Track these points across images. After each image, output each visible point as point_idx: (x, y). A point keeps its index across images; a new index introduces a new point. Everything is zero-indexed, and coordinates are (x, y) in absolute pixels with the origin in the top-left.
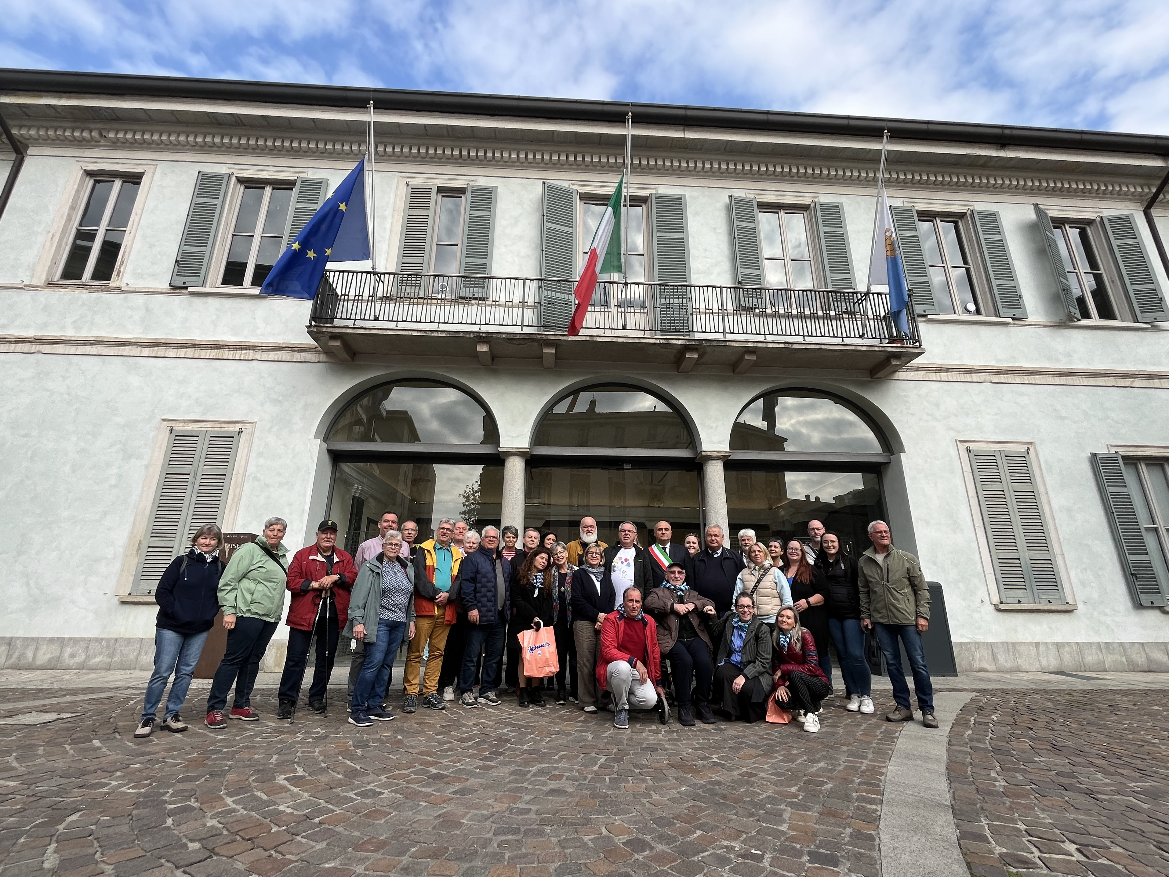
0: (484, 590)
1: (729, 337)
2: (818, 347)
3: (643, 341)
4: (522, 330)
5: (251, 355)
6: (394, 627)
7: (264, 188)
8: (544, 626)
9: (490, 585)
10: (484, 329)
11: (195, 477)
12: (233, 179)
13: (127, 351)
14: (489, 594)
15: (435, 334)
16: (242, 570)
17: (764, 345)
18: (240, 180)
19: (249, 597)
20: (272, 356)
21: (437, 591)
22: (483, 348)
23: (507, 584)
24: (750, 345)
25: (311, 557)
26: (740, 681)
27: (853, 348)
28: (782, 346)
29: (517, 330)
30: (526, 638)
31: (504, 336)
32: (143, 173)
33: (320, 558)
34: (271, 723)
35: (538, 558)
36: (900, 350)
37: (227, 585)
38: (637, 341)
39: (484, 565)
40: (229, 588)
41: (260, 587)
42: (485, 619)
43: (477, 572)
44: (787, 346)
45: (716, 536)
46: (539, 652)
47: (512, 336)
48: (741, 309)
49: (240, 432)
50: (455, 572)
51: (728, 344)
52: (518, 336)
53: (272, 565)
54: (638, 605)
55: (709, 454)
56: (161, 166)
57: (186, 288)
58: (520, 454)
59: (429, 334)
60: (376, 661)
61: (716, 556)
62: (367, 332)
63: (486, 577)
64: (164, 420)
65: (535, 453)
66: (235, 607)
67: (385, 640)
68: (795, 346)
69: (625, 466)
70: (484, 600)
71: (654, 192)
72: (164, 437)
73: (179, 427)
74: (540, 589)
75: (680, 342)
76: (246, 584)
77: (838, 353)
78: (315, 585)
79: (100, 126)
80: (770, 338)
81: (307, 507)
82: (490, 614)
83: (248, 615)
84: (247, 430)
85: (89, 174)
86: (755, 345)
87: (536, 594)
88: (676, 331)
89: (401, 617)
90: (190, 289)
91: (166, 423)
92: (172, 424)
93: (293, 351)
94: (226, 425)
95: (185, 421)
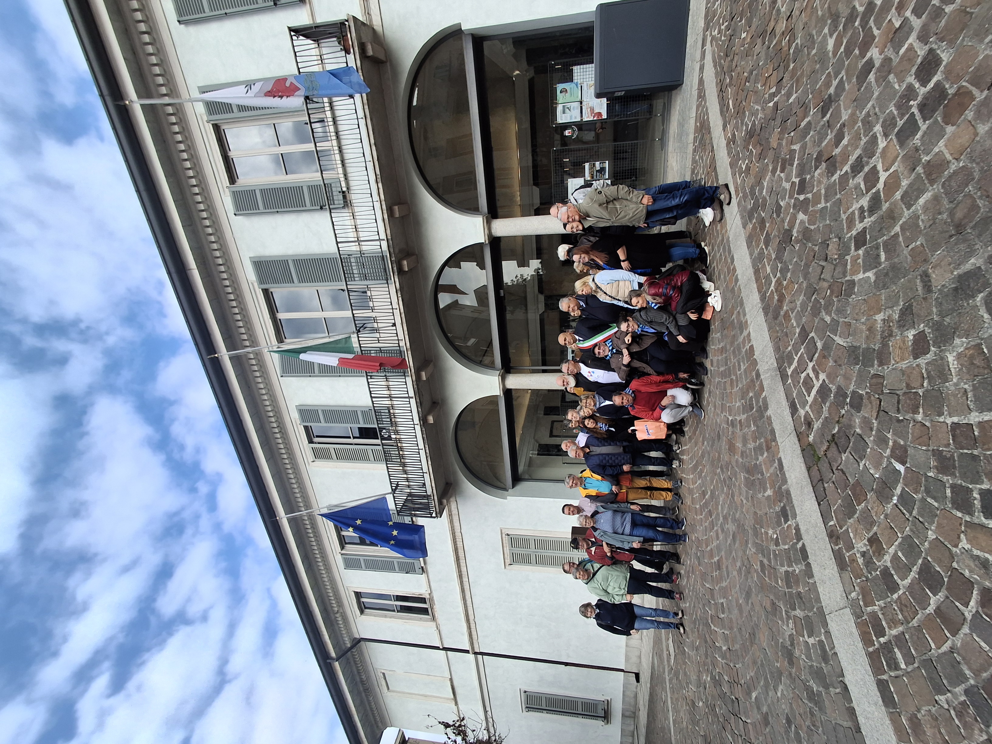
0: (610, 461)
1: (383, 236)
2: (374, 148)
3: (402, 311)
4: (412, 398)
5: (458, 534)
7: (343, 536)
8: (634, 426)
9: (607, 458)
10: (416, 421)
11: (537, 552)
12: (343, 552)
13: (466, 587)
14: (613, 458)
15: (428, 451)
16: (603, 593)
17: (383, 203)
18: (342, 548)
19: (617, 589)
20: (456, 524)
21: (611, 492)
22: (431, 419)
24: (386, 216)
25: (593, 553)
26: (681, 339)
28: (380, 185)
29: (413, 401)
30: (640, 436)
31: (420, 409)
32: (354, 592)
33: (593, 549)
35: (588, 426)
37: (611, 601)
38: (403, 315)
39: (595, 461)
40: (612, 599)
41: (611, 584)
42: (629, 461)
43: (599, 465)
44: (379, 180)
46: (651, 431)
47: (419, 404)
48: (347, 203)
49: (508, 535)
50: (599, 478)
51: (389, 237)
52: (418, 400)
53: (599, 576)
56: (346, 585)
57: (422, 567)
58: (503, 379)
59: (428, 455)
61: (584, 306)
62: (434, 489)
63: (602, 461)
64: (505, 568)
66: (623, 595)
68: (378, 172)
69: (502, 295)
70: (617, 461)
71: (256, 285)
72: (516, 567)
73: (508, 561)
74: (610, 426)
76: (609, 590)
78: (609, 554)
79: (332, 615)
80: (376, 197)
81: (552, 499)
82: (625, 458)
83: (626, 589)
84: (505, 532)
85: (362, 612)
87: (613, 429)
89: (628, 517)
90: (423, 565)
91: (507, 567)
92: (507, 564)
93: (452, 514)
94: (504, 542)
95: (504, 559)
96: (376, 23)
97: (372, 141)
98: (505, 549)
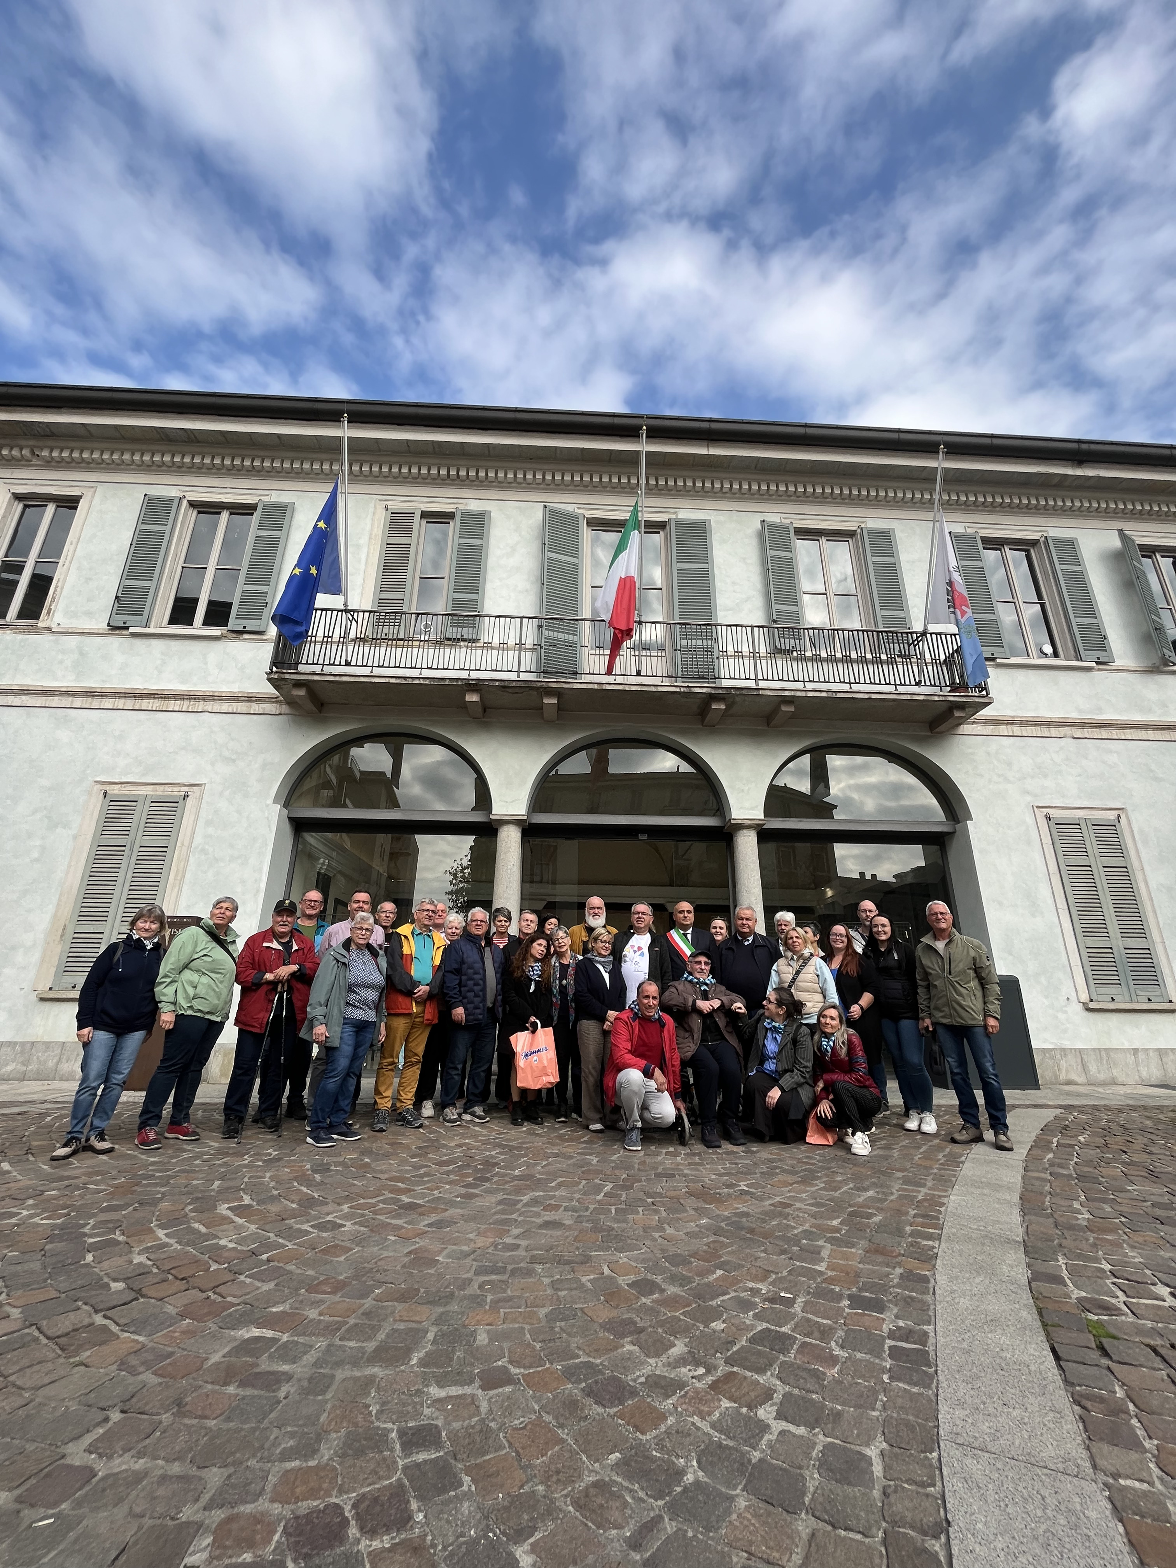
0: (471, 983)
1: (762, 684)
2: (866, 696)
3: (660, 689)
4: (518, 676)
5: (201, 706)
6: (361, 1028)
7: (219, 513)
8: (542, 1027)
9: (477, 977)
10: (475, 675)
11: (132, 849)
12: (185, 503)
13: (55, 701)
14: (476, 988)
15: (417, 682)
16: (184, 959)
17: (803, 694)
18: (192, 504)
19: (191, 991)
20: (225, 707)
21: (416, 984)
22: (472, 698)
23: (498, 975)
24: (787, 693)
25: (265, 944)
26: (775, 1094)
27: (909, 697)
28: (824, 695)
29: (513, 676)
30: (520, 1041)
31: (497, 684)
32: (81, 497)
33: (275, 945)
34: (214, 1143)
36: (964, 700)
37: (166, 976)
38: (653, 689)
39: (470, 954)
40: (168, 980)
41: (205, 980)
42: (472, 1017)
43: (463, 962)
44: (830, 695)
45: (747, 919)
46: (535, 1058)
47: (506, 684)
48: (777, 652)
49: (186, 797)
50: (437, 962)
51: (761, 692)
52: (514, 684)
53: (218, 953)
54: (655, 1002)
55: (740, 822)
56: (101, 488)
57: (127, 628)
58: (518, 822)
59: (410, 681)
60: (339, 1069)
61: (746, 943)
62: (337, 679)
63: (472, 968)
64: (97, 782)
65: (533, 822)
66: (175, 1004)
67: (350, 1042)
68: (839, 695)
69: (640, 837)
70: (471, 995)
71: (673, 516)
72: (96, 804)
73: (114, 790)
74: (537, 983)
75: (704, 690)
76: (187, 975)
77: (891, 704)
78: (269, 976)
79: (32, 443)
80: (810, 686)
81: (263, 885)
82: (478, 1011)
83: (189, 1012)
84: (194, 793)
85: (18, 497)
86: (793, 694)
87: (532, 988)
88: (699, 678)
89: (370, 1015)
90: (131, 630)
91: (99, 786)
92: (107, 787)
93: (250, 701)
94: (170, 788)
95: (122, 783)
96: (966, 728)
97: (874, 696)
98: (149, 788)
